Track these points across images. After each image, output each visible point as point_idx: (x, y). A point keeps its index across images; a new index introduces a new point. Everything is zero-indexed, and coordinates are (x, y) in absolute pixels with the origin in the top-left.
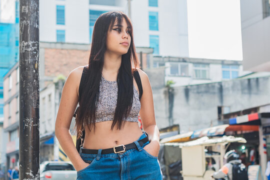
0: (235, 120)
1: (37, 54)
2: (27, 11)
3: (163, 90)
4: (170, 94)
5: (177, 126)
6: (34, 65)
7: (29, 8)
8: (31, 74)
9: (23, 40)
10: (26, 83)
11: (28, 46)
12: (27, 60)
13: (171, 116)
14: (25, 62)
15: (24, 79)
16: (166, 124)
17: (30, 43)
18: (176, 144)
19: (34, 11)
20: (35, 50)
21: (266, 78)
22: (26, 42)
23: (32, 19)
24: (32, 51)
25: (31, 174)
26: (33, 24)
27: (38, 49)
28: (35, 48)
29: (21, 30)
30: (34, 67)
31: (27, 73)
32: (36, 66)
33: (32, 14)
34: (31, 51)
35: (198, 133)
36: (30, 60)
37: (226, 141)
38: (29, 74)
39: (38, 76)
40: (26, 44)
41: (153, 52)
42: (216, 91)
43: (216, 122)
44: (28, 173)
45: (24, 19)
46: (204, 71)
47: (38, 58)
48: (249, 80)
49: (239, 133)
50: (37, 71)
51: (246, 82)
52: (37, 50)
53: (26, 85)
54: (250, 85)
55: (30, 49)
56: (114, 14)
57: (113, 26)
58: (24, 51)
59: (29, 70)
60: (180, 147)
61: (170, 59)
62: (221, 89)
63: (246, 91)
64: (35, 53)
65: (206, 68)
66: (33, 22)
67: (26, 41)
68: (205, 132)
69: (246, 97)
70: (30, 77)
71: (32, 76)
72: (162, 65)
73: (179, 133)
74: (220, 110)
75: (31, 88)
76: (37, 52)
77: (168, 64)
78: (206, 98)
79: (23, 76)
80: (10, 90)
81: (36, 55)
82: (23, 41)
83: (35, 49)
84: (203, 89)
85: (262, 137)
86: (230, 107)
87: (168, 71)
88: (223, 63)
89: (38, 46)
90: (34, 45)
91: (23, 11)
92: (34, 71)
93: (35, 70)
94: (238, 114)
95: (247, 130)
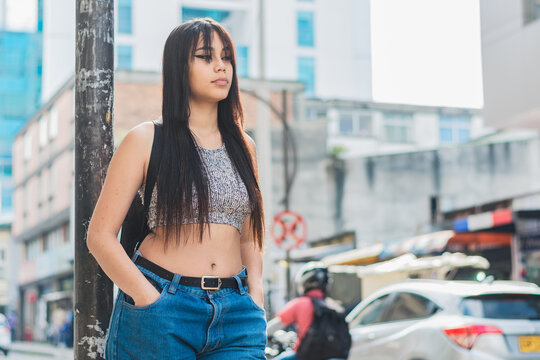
0: (466, 224)
1: (109, 93)
2: (91, 11)
3: (323, 164)
4: (338, 172)
5: (351, 235)
6: (104, 116)
7: (94, 5)
8: (98, 133)
9: (83, 66)
10: (89, 151)
11: (92, 79)
12: (90, 107)
13: (338, 214)
14: (86, 110)
15: (85, 143)
16: (328, 230)
17: (97, 73)
18: (350, 270)
19: (105, 10)
20: (106, 87)
21: (524, 143)
22: (88, 70)
23: (100, 26)
24: (100, 89)
25: (97, 328)
26: (102, 35)
27: (112, 84)
28: (107, 82)
29: (79, 46)
30: (104, 120)
31: (90, 131)
32: (108, 118)
33: (100, 15)
34: (98, 88)
35: (392, 248)
36: (95, 106)
37: (448, 264)
38: (94, 133)
39: (110, 138)
40: (88, 74)
41: (303, 90)
42: (428, 165)
43: (427, 227)
44: (91, 326)
45: (85, 26)
46: (404, 129)
47: (112, 102)
48: (491, 146)
49: (473, 247)
50: (109, 127)
51: (485, 151)
52: (109, 87)
53: (89, 154)
54: (494, 156)
55: (95, 85)
56: (196, 27)
57: (195, 50)
58: (84, 89)
59: (94, 125)
60: (360, 275)
61: (337, 103)
62: (437, 163)
63: (485, 166)
64: (106, 92)
65: (406, 122)
66: (102, 31)
67: (89, 68)
68: (408, 245)
69: (485, 178)
70: (96, 139)
71: (99, 137)
72: (322, 114)
73: (355, 248)
74: (434, 203)
75: (97, 161)
76: (110, 90)
77: (333, 114)
78: (406, 181)
79: (82, 137)
80: (26, 162)
81: (108, 95)
82: (83, 70)
83: (106, 85)
84: (401, 163)
85: (517, 256)
86: (453, 198)
87: (334, 127)
88: (440, 112)
89: (112, 78)
90: (103, 77)
91: (82, 11)
92: (104, 128)
93: (106, 125)
94: (472, 211)
95: (488, 242)
